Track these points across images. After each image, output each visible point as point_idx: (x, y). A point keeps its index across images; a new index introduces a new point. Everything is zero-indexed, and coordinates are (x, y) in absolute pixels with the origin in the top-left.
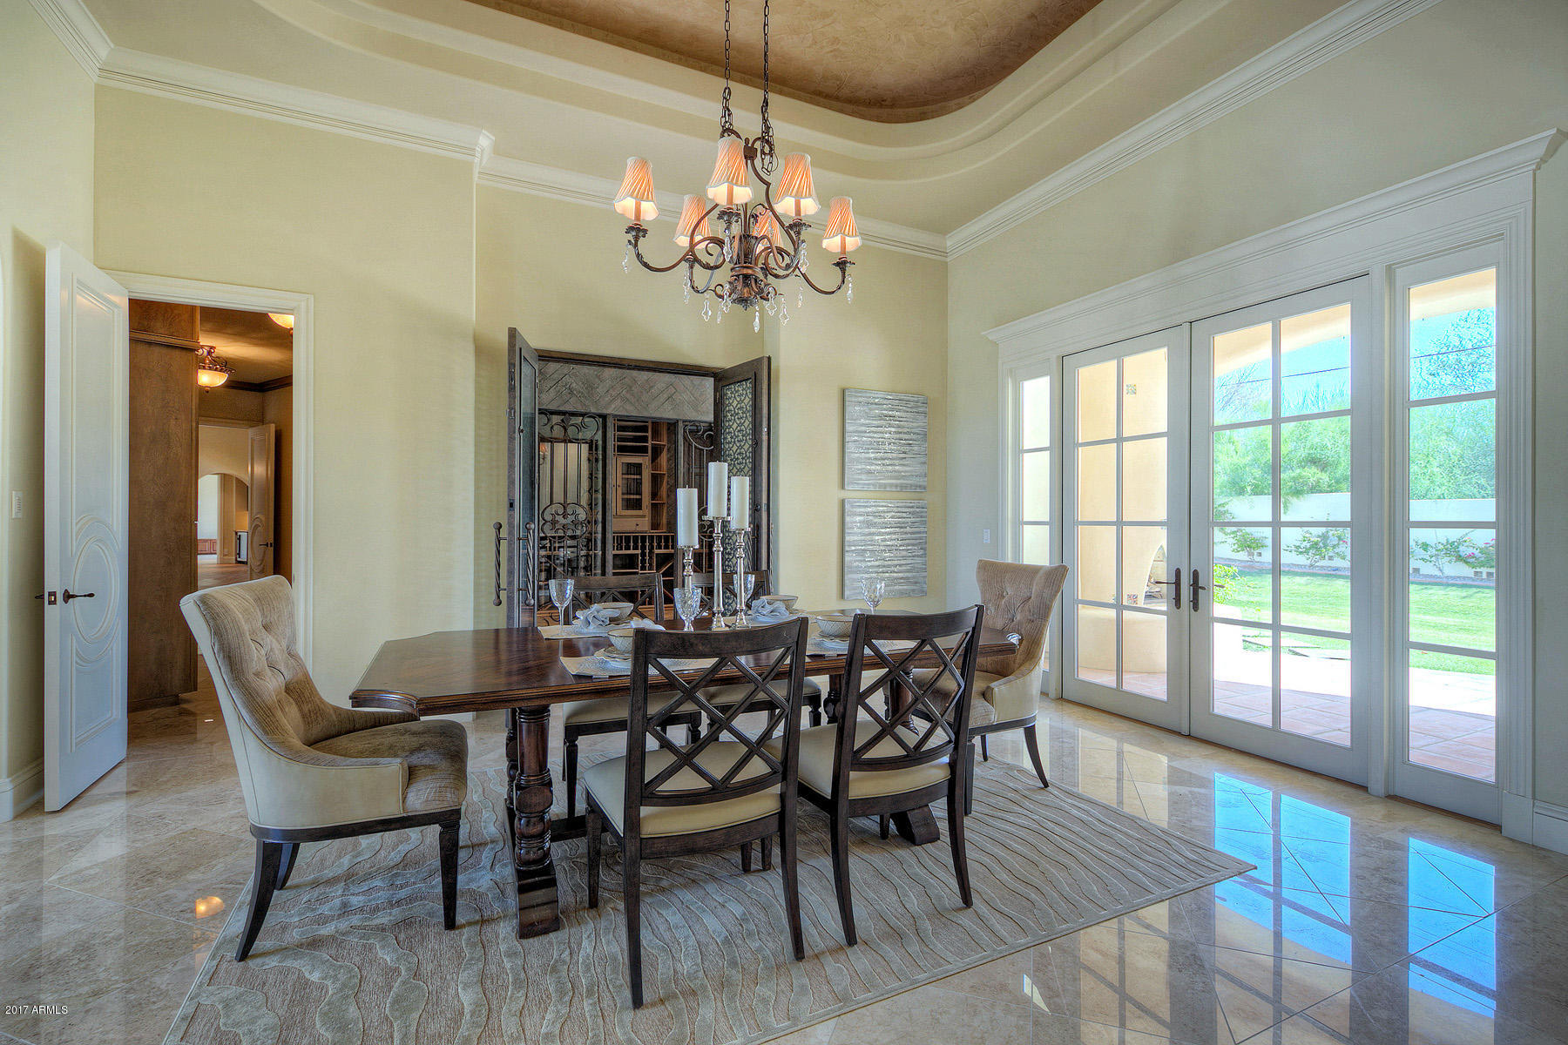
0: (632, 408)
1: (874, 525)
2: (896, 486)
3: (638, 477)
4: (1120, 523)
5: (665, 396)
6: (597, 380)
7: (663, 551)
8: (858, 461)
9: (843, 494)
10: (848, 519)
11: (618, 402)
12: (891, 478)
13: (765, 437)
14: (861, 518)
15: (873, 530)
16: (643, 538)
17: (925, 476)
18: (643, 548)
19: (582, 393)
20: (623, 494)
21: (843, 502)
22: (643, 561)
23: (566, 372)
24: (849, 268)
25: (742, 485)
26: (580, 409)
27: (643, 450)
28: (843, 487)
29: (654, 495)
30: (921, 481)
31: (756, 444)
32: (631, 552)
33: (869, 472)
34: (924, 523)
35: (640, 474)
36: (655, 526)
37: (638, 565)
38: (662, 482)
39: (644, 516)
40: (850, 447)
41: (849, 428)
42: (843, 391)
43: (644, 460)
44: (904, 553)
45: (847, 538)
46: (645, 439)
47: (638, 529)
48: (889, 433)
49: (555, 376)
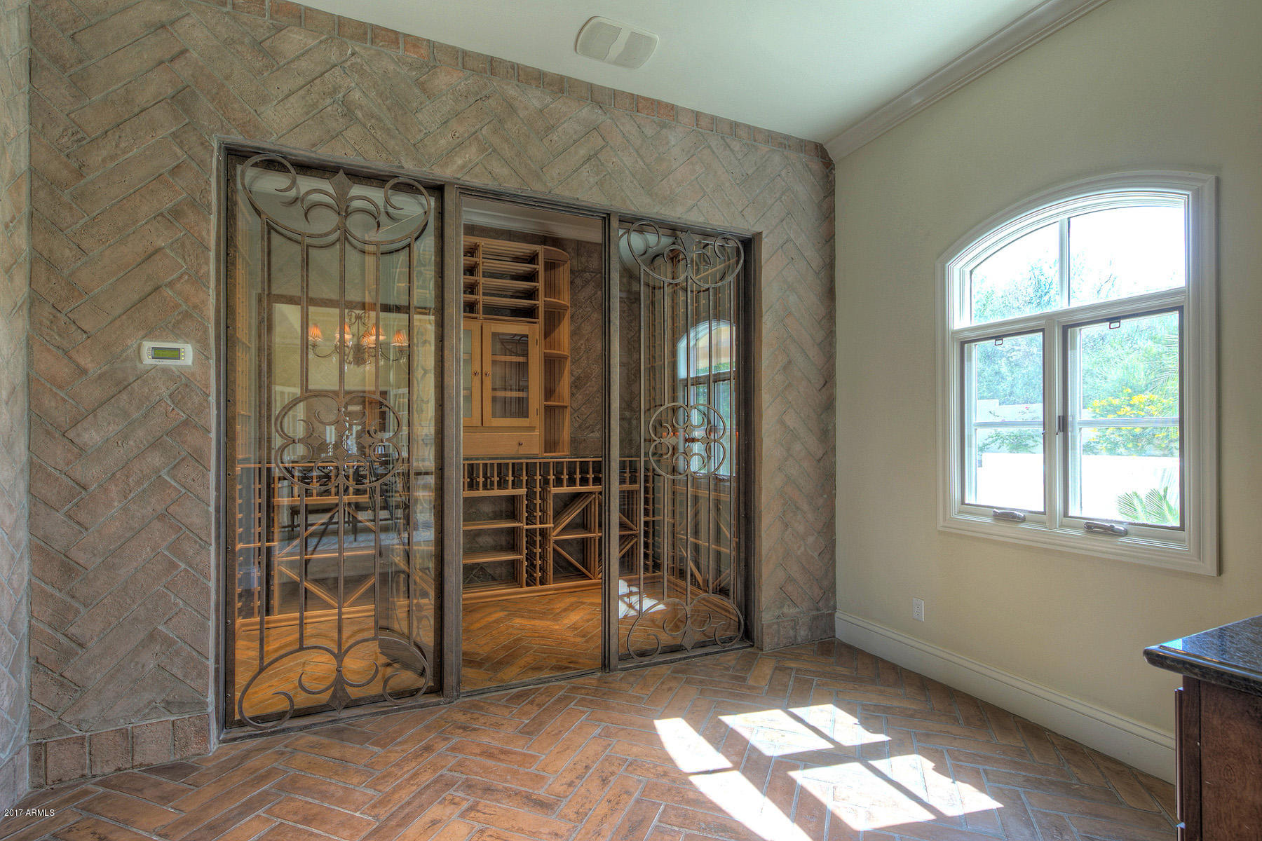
0: (505, 171)
3: (521, 359)
5: (583, 152)
6: (417, 91)
7: (565, 489)
11: (471, 154)
16: (530, 468)
18: (530, 484)
19: (379, 119)
20: (494, 389)
22: (531, 509)
23: (334, 57)
26: (378, 163)
27: (529, 313)
29: (549, 392)
32: (509, 492)
35: (525, 354)
36: (551, 445)
37: (521, 514)
38: (561, 373)
39: (531, 429)
43: (532, 330)
46: (531, 294)
47: (522, 451)
49: (303, 64)
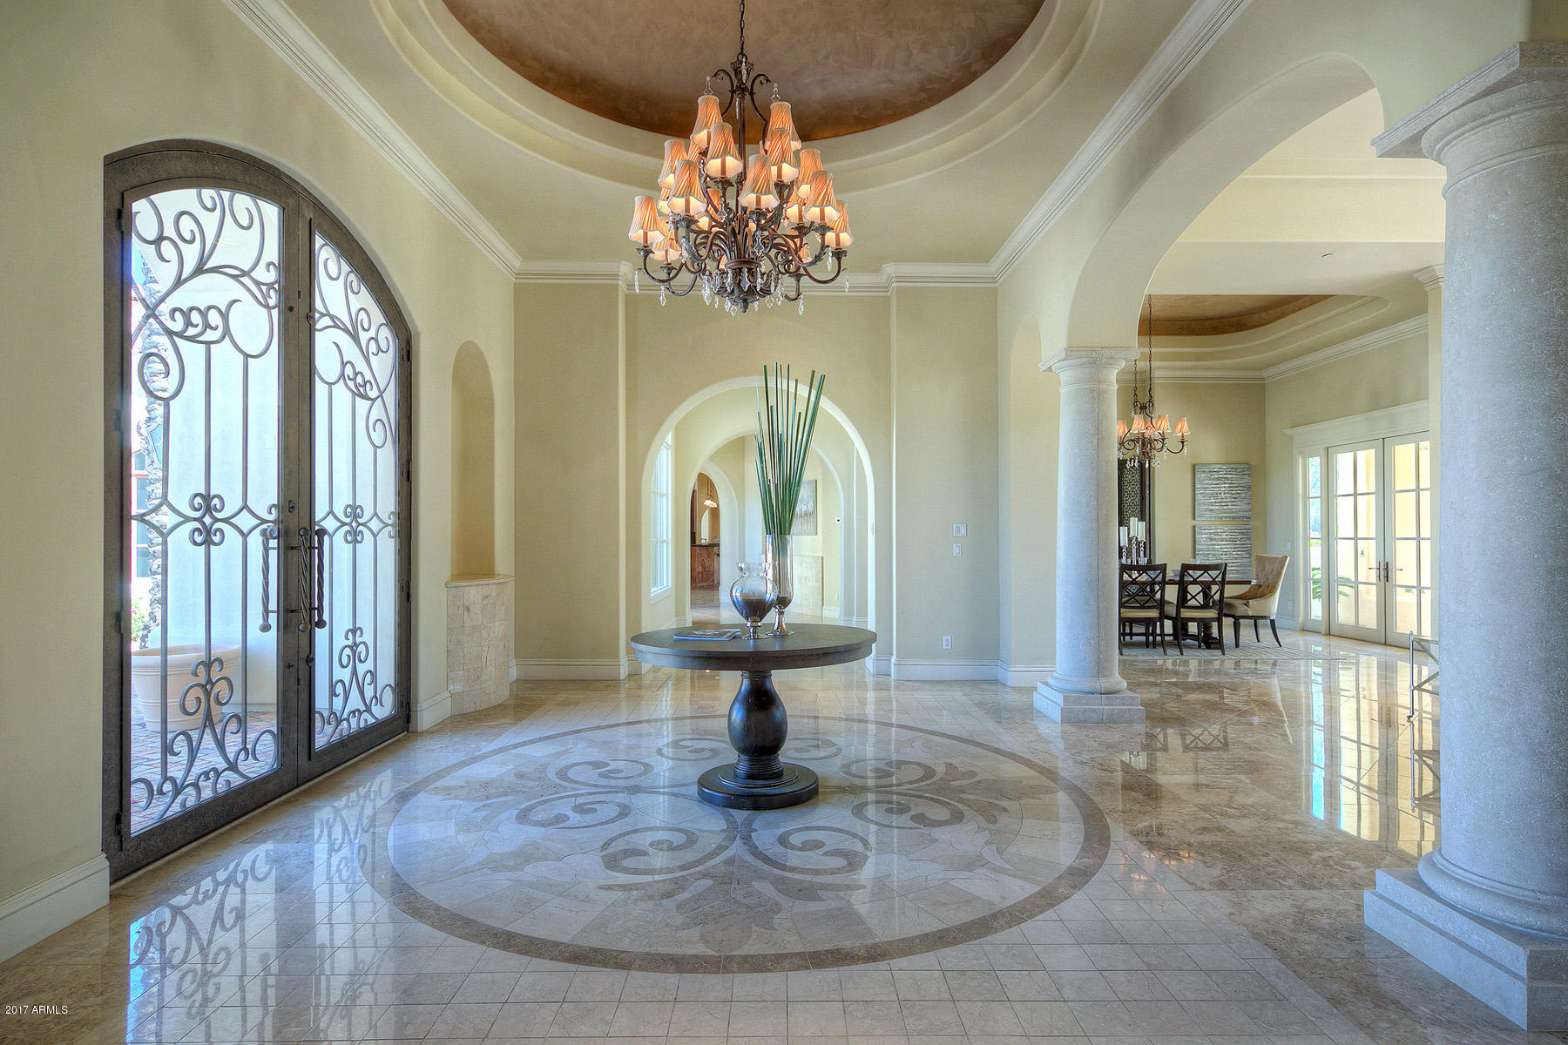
1: (1215, 540)
2: (1229, 517)
4: (1356, 539)
8: (1204, 504)
9: (1194, 523)
10: (1197, 536)
12: (1224, 513)
13: (1147, 496)
14: (1206, 536)
15: (1215, 543)
17: (1250, 511)
21: (1194, 527)
24: (1185, 443)
25: (1142, 525)
28: (1194, 519)
30: (1247, 514)
31: (1143, 499)
33: (1211, 510)
34: (1250, 539)
40: (1198, 497)
41: (1197, 486)
42: (1194, 466)
44: (1236, 556)
45: (1197, 547)
48: (1224, 487)
